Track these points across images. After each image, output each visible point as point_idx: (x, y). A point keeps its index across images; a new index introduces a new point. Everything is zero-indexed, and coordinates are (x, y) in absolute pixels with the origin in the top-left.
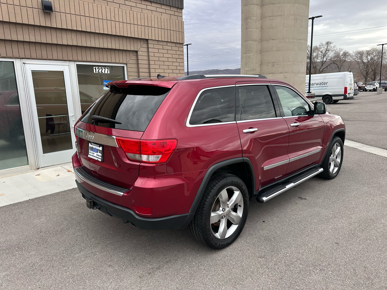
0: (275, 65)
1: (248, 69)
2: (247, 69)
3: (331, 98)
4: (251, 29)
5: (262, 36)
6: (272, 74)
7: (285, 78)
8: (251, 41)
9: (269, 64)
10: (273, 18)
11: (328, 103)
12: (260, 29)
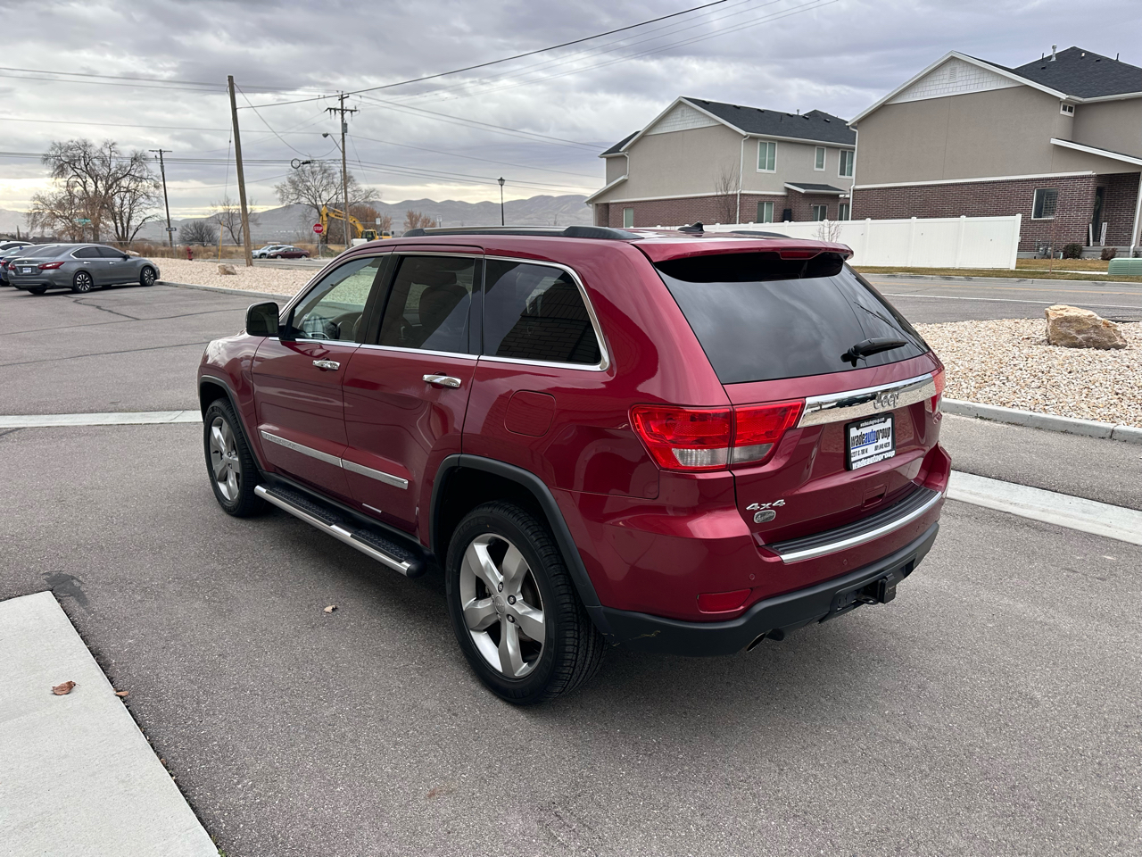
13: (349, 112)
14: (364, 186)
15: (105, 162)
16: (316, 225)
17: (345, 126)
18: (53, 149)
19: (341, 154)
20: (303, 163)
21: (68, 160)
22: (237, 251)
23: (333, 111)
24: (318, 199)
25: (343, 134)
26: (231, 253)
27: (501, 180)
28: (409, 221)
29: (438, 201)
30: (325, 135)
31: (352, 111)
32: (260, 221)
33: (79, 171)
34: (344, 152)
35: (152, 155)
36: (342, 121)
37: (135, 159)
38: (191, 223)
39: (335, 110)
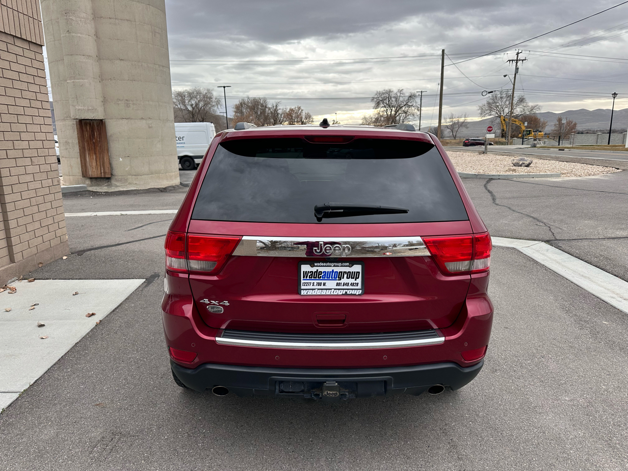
0: (131, 105)
1: (82, 108)
2: (80, 107)
3: (192, 160)
4: (79, 35)
5: (98, 50)
6: (127, 121)
7: (150, 127)
8: (82, 57)
9: (120, 102)
10: (117, 21)
11: (190, 168)
12: (95, 37)
13: (521, 61)
14: (531, 104)
15: (397, 99)
16: (489, 127)
17: (517, 69)
18: (376, 94)
19: (513, 86)
20: (489, 93)
21: (383, 99)
22: (451, 142)
23: (511, 61)
24: (502, 112)
25: (515, 74)
26: (448, 143)
27: (615, 94)
28: (557, 123)
29: (591, 110)
30: (505, 76)
31: (523, 60)
32: (468, 126)
33: (385, 104)
34: (514, 85)
35: (418, 94)
36: (516, 67)
37: (410, 96)
38: (433, 128)
39: (512, 60)
